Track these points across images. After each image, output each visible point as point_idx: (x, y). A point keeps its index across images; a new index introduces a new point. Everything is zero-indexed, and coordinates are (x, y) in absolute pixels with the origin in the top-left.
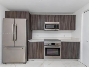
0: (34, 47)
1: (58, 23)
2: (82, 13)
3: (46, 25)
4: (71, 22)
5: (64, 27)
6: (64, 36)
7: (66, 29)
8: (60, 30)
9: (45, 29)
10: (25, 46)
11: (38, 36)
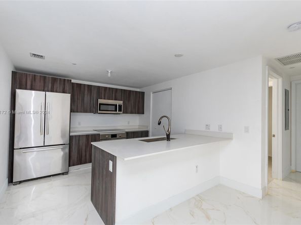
0: (81, 144)
1: (121, 103)
2: (151, 93)
3: (100, 104)
4: (139, 102)
5: (129, 110)
6: (129, 123)
7: (132, 113)
8: (123, 113)
9: (99, 112)
10: (68, 143)
11: (79, 124)
